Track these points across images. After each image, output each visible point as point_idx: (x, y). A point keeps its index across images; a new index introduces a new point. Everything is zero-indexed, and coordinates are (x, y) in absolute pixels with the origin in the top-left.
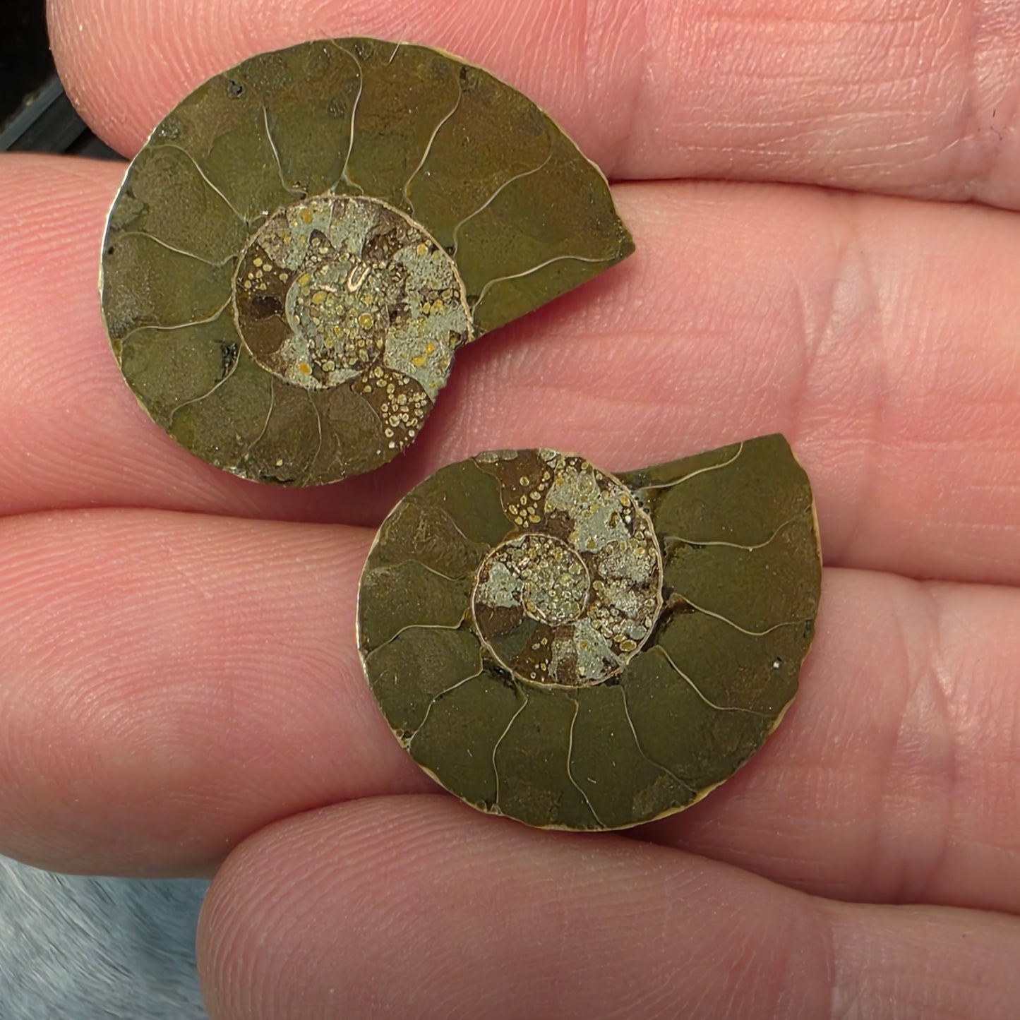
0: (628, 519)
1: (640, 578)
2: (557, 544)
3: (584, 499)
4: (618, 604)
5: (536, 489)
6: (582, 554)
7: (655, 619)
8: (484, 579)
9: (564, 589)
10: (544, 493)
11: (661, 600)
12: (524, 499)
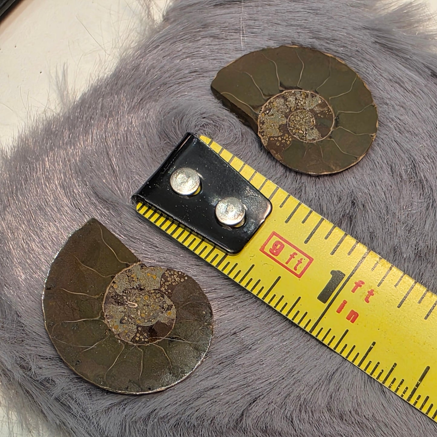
0: (267, 112)
1: (283, 100)
2: (289, 126)
3: (271, 126)
4: (294, 102)
5: (278, 140)
6: (287, 118)
7: (290, 91)
8: (314, 140)
9: (300, 118)
10: (278, 137)
11: (284, 92)
12: (284, 141)
